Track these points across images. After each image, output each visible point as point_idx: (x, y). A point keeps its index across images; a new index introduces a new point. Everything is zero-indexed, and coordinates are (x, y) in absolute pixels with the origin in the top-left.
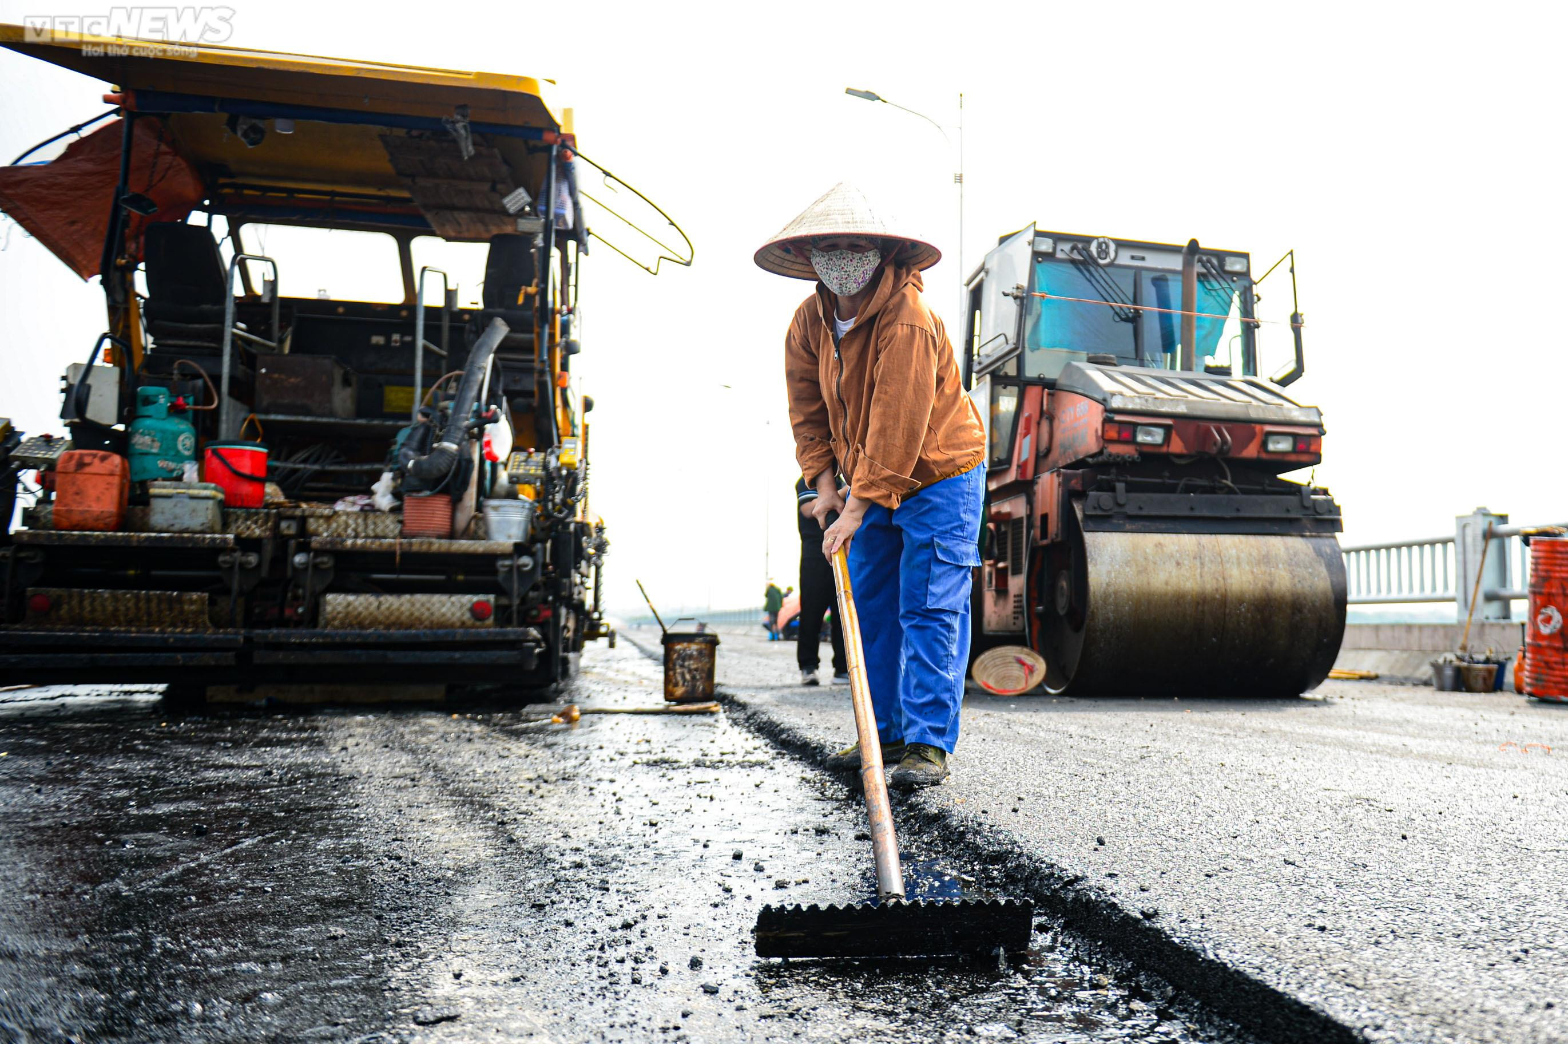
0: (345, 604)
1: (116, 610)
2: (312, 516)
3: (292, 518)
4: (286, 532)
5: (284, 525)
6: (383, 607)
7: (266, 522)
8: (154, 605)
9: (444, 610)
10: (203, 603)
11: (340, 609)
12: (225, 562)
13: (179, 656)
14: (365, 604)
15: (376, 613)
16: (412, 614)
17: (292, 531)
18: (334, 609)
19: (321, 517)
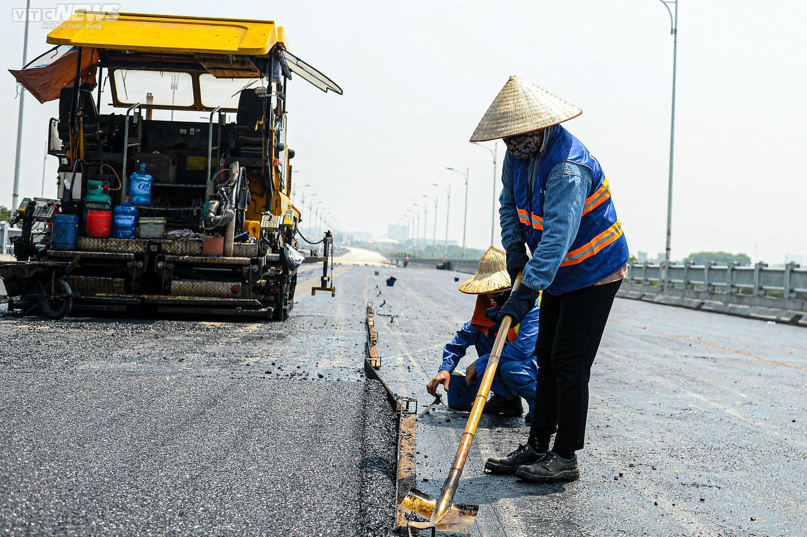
0: (179, 285)
1: (87, 285)
2: (163, 243)
3: (155, 244)
4: (153, 250)
5: (152, 247)
6: (194, 287)
7: (144, 245)
8: (102, 284)
9: (220, 289)
10: (122, 283)
11: (177, 287)
12: (130, 265)
13: (104, 307)
14: (187, 286)
15: (192, 289)
16: (206, 290)
17: (156, 250)
18: (174, 287)
19: (168, 243)
